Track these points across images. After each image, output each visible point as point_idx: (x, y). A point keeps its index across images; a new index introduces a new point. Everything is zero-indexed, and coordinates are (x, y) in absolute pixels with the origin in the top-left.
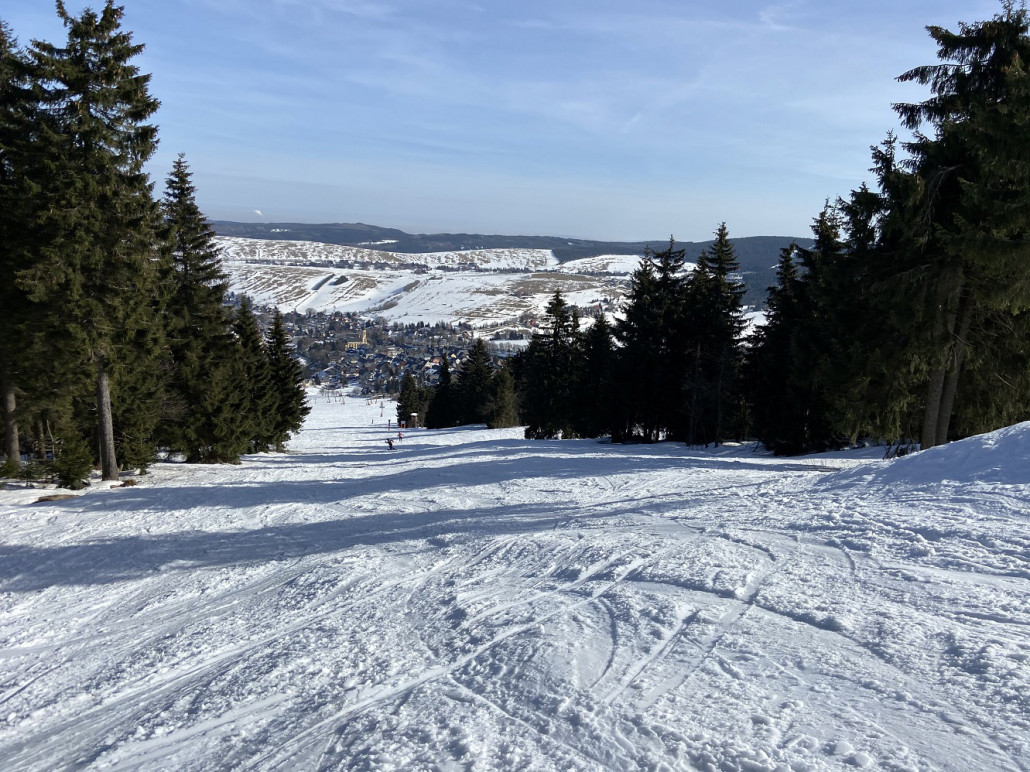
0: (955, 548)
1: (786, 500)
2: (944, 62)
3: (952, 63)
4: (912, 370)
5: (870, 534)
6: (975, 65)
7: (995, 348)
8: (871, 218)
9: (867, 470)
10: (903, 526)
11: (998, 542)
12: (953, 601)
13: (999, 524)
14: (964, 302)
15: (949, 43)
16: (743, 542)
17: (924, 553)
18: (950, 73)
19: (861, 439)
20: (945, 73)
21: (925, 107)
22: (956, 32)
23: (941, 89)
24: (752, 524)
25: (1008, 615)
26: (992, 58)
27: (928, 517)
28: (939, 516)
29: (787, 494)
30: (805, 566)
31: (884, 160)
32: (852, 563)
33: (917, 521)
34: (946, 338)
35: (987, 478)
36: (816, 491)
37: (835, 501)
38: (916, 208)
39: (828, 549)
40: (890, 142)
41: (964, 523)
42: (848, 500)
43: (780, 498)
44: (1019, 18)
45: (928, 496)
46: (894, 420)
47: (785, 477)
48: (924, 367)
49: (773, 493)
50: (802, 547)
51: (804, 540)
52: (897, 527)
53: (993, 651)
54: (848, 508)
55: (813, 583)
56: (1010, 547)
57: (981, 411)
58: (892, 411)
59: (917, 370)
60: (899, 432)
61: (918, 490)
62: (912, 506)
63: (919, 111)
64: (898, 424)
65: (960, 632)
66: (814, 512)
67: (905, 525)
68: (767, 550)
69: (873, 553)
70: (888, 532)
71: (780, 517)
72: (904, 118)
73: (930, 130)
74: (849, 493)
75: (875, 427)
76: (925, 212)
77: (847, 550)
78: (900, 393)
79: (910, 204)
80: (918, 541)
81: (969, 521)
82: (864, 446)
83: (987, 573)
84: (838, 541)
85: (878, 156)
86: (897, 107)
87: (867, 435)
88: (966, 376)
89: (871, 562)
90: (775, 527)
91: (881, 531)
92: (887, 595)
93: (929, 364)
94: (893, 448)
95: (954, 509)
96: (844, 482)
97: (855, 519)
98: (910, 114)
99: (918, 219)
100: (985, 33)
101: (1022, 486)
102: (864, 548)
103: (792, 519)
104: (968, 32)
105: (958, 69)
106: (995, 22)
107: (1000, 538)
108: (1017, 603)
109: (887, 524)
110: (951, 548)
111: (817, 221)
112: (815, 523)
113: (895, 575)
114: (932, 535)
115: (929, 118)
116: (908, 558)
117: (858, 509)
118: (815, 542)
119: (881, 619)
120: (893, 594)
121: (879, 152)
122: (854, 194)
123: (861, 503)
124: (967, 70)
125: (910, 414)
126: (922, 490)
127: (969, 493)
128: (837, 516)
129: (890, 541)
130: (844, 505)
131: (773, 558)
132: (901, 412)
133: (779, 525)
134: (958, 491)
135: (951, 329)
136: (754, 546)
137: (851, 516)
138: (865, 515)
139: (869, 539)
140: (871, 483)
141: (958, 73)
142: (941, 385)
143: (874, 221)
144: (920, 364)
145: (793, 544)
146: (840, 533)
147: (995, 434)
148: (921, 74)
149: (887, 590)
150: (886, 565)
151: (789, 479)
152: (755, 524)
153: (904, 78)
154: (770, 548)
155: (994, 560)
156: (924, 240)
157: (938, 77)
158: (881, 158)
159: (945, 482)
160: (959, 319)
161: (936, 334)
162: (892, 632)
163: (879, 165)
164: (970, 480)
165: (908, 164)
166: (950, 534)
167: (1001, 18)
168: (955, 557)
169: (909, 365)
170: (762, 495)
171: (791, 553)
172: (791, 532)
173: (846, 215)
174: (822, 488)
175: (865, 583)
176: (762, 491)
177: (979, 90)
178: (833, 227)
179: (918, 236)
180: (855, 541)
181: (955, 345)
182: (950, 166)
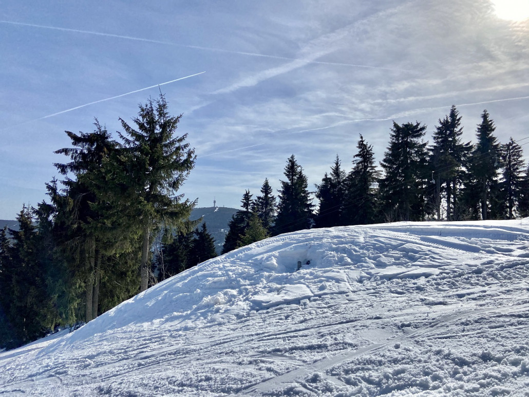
0: (101, 359)
1: (23, 367)
2: (75, 147)
3: (79, 148)
4: (78, 287)
5: (67, 366)
6: (89, 150)
7: (113, 270)
8: (49, 216)
9: (62, 341)
10: (80, 358)
11: (115, 351)
12: (100, 376)
13: (116, 344)
14: (97, 251)
15: (76, 140)
16: (6, 392)
17: (89, 365)
18: (79, 152)
19: (56, 327)
20: (76, 152)
21: (69, 165)
22: (79, 135)
23: (75, 158)
24: (8, 383)
25: (118, 373)
26: (96, 148)
27: (90, 351)
28: (94, 349)
29: (23, 364)
30: (40, 389)
31: (53, 190)
32: (61, 380)
33: (85, 354)
34: (91, 269)
35: (111, 328)
36: (38, 358)
37: (48, 359)
38: (71, 212)
39: (49, 378)
40: (54, 181)
41: (103, 348)
42: (55, 356)
43: (19, 367)
44: (105, 134)
45: (89, 343)
46: (72, 313)
47: (20, 357)
48: (83, 284)
49: (14, 367)
50: (37, 382)
51: (37, 380)
52: (78, 359)
53: (113, 385)
54: (55, 359)
55: (45, 393)
56: (120, 351)
57: (111, 300)
58: (71, 309)
59: (80, 286)
60: (75, 318)
61: (85, 342)
62: (83, 349)
63: (66, 167)
64: (74, 315)
65: (103, 384)
66: (40, 366)
67: (81, 357)
68: (20, 390)
69: (69, 373)
70: (74, 362)
71: (23, 375)
72: (59, 170)
73: (72, 176)
74: (55, 353)
75: (63, 320)
76: (75, 213)
77: (58, 376)
78: (73, 299)
79: (68, 210)
80: (87, 361)
81: (105, 347)
82: (58, 331)
83: (112, 363)
84: (53, 374)
85: (49, 187)
86: (56, 165)
87: (59, 325)
88: (103, 285)
89: (68, 376)
90: (21, 380)
91: (71, 363)
92: (76, 385)
93: (85, 283)
94: (73, 328)
95: (99, 345)
96: (51, 349)
97: (59, 362)
98: (63, 168)
99: (72, 217)
100: (91, 138)
101: (123, 328)
102: (65, 372)
103: (29, 373)
104: (84, 136)
105: (82, 150)
106: (95, 133)
107: (116, 349)
108: (121, 368)
109: (73, 359)
110: (99, 359)
111: (19, 215)
112: (41, 371)
113: (79, 376)
114: (91, 357)
115: (72, 170)
116: (83, 369)
117: (61, 358)
118: (43, 378)
119: (75, 392)
120: (78, 383)
121: (50, 186)
122: (39, 205)
123: (61, 355)
124: (86, 151)
125: (79, 309)
126: (87, 341)
127: (105, 336)
128: (51, 364)
129: (75, 365)
130: (53, 359)
131: (23, 392)
132: (75, 308)
133: (23, 378)
134: (101, 337)
135: (93, 265)
136: (12, 391)
137: (57, 362)
138: (64, 359)
139: (67, 368)
140: (65, 345)
141: (82, 153)
142: (92, 291)
143: (51, 218)
144: (81, 283)
145: (32, 383)
146: (54, 370)
147: (114, 309)
148: (66, 151)
149: (76, 383)
150: (74, 375)
151: (21, 357)
152: (10, 382)
153: (58, 152)
154: (21, 389)
155: (115, 358)
156: (76, 226)
157: (73, 153)
158: (51, 188)
159: (96, 335)
160: (96, 259)
161: (87, 268)
162: (79, 394)
163: (50, 192)
164: (105, 331)
165: (64, 191)
166: (98, 355)
167: (97, 132)
168: (101, 362)
169: (76, 284)
170: (8, 370)
171: (32, 387)
172: (30, 378)
173: (36, 215)
174: (41, 355)
175: (67, 384)
176: (8, 368)
177: (91, 161)
178: (28, 218)
179: (73, 224)
180: (61, 371)
181: (95, 272)
182: (83, 193)
